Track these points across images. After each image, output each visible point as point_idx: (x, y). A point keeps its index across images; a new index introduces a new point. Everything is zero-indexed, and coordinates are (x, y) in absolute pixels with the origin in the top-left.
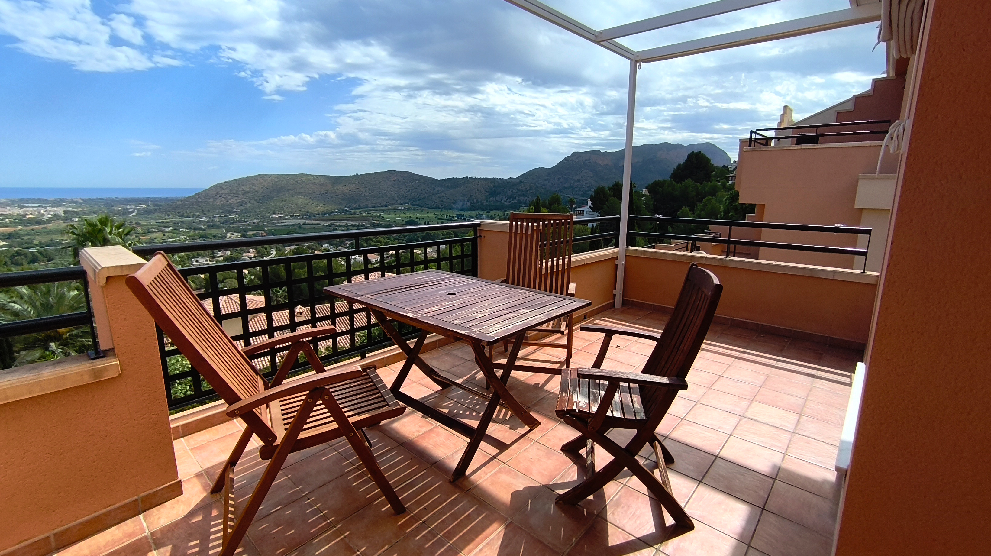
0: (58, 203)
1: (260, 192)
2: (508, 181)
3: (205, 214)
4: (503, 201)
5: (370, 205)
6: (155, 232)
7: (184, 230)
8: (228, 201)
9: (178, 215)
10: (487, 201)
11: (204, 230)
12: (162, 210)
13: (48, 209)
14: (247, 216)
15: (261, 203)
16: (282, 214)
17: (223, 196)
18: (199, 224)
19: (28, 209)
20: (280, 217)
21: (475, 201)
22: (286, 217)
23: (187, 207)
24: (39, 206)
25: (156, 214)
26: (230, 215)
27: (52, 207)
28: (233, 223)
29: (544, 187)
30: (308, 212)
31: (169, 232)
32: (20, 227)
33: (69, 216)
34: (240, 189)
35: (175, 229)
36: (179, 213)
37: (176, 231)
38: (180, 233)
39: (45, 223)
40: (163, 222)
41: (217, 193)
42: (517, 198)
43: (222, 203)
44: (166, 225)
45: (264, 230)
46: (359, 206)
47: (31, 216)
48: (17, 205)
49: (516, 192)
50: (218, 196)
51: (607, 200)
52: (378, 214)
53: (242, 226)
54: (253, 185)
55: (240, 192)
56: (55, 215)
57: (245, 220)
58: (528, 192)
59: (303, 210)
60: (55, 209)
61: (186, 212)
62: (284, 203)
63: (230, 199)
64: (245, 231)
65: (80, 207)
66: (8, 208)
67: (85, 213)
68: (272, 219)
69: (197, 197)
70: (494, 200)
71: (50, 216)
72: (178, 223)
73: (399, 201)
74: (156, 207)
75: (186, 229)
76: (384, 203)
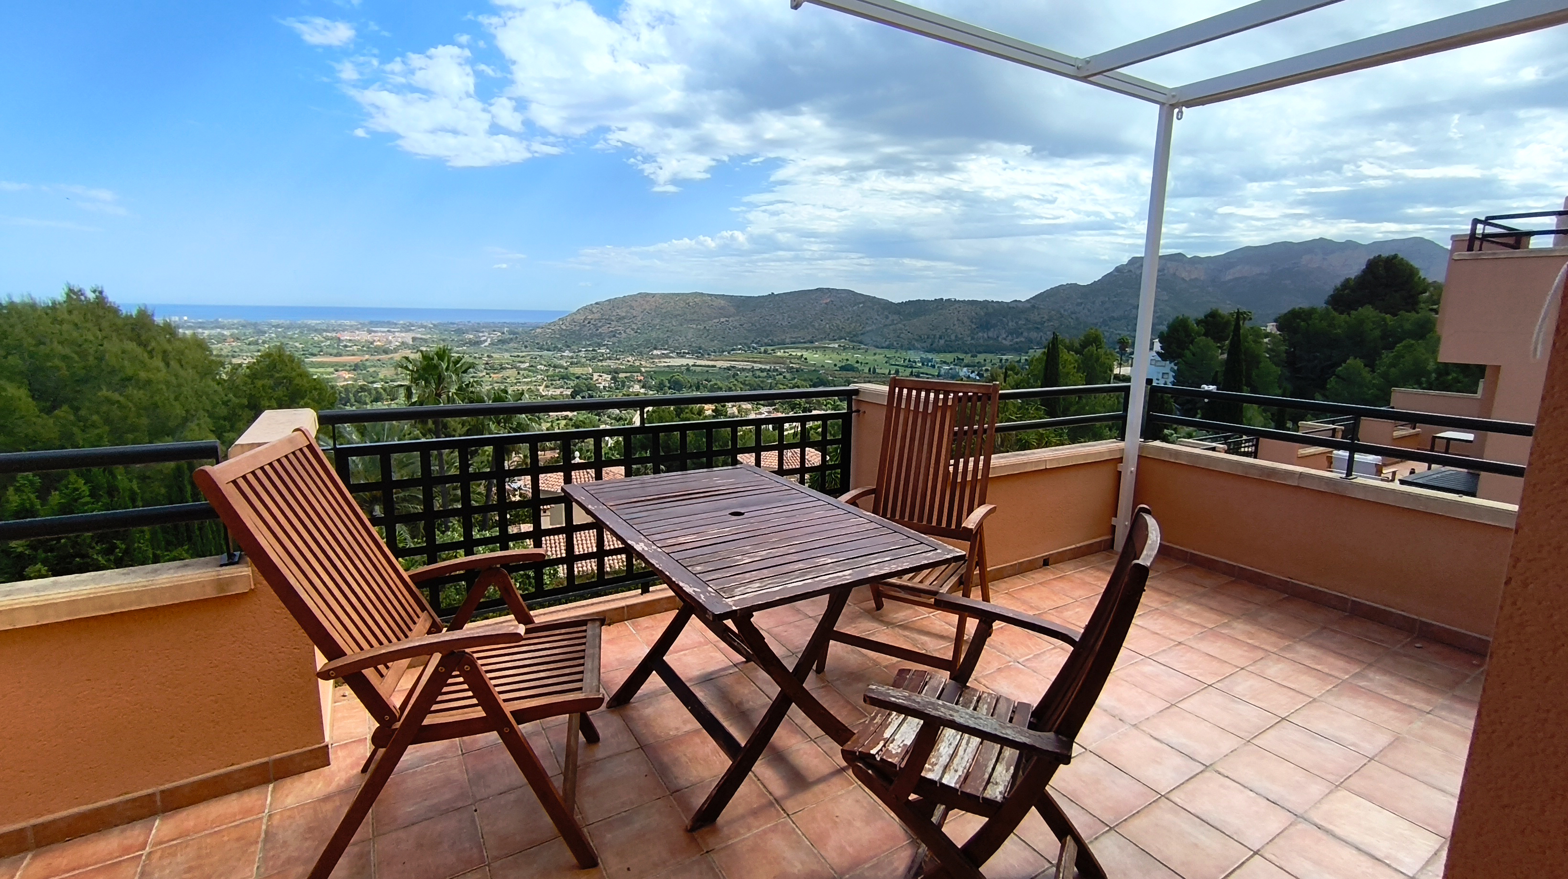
0: (407, 328)
1: (639, 319)
2: (1010, 305)
3: (568, 347)
4: (1000, 339)
5: (787, 340)
6: (509, 368)
7: (542, 367)
8: (597, 330)
9: (537, 346)
10: (973, 339)
11: (566, 369)
12: (518, 340)
13: (397, 334)
14: (620, 351)
15: (640, 333)
16: (666, 349)
17: (592, 322)
18: (561, 359)
19: (376, 334)
20: (663, 354)
21: (953, 337)
22: (671, 355)
23: (547, 336)
24: (389, 331)
25: (511, 345)
26: (599, 349)
27: (401, 332)
28: (601, 361)
29: (1073, 316)
30: (700, 348)
31: (525, 369)
32: (367, 357)
33: (417, 343)
34: (614, 313)
35: (532, 366)
36: (538, 344)
37: (532, 368)
38: (536, 372)
39: (392, 353)
40: (518, 356)
41: (585, 319)
42: (1025, 334)
43: (590, 332)
44: (522, 359)
45: (640, 372)
46: (772, 340)
47: (378, 343)
48: (366, 329)
49: (1024, 325)
50: (587, 322)
51: (1192, 342)
52: (799, 354)
53: (612, 364)
54: (632, 307)
55: (613, 318)
56: (403, 343)
57: (618, 357)
58: (1046, 324)
59: (694, 345)
60: (403, 334)
61: (547, 343)
62: (669, 334)
63: (600, 327)
64: (616, 371)
65: (429, 333)
66: (357, 332)
67: (433, 341)
68: (652, 356)
69: (561, 323)
70: (986, 336)
71: (397, 344)
72: (536, 358)
73: (832, 334)
74: (512, 336)
75: (545, 366)
76: (809, 338)
